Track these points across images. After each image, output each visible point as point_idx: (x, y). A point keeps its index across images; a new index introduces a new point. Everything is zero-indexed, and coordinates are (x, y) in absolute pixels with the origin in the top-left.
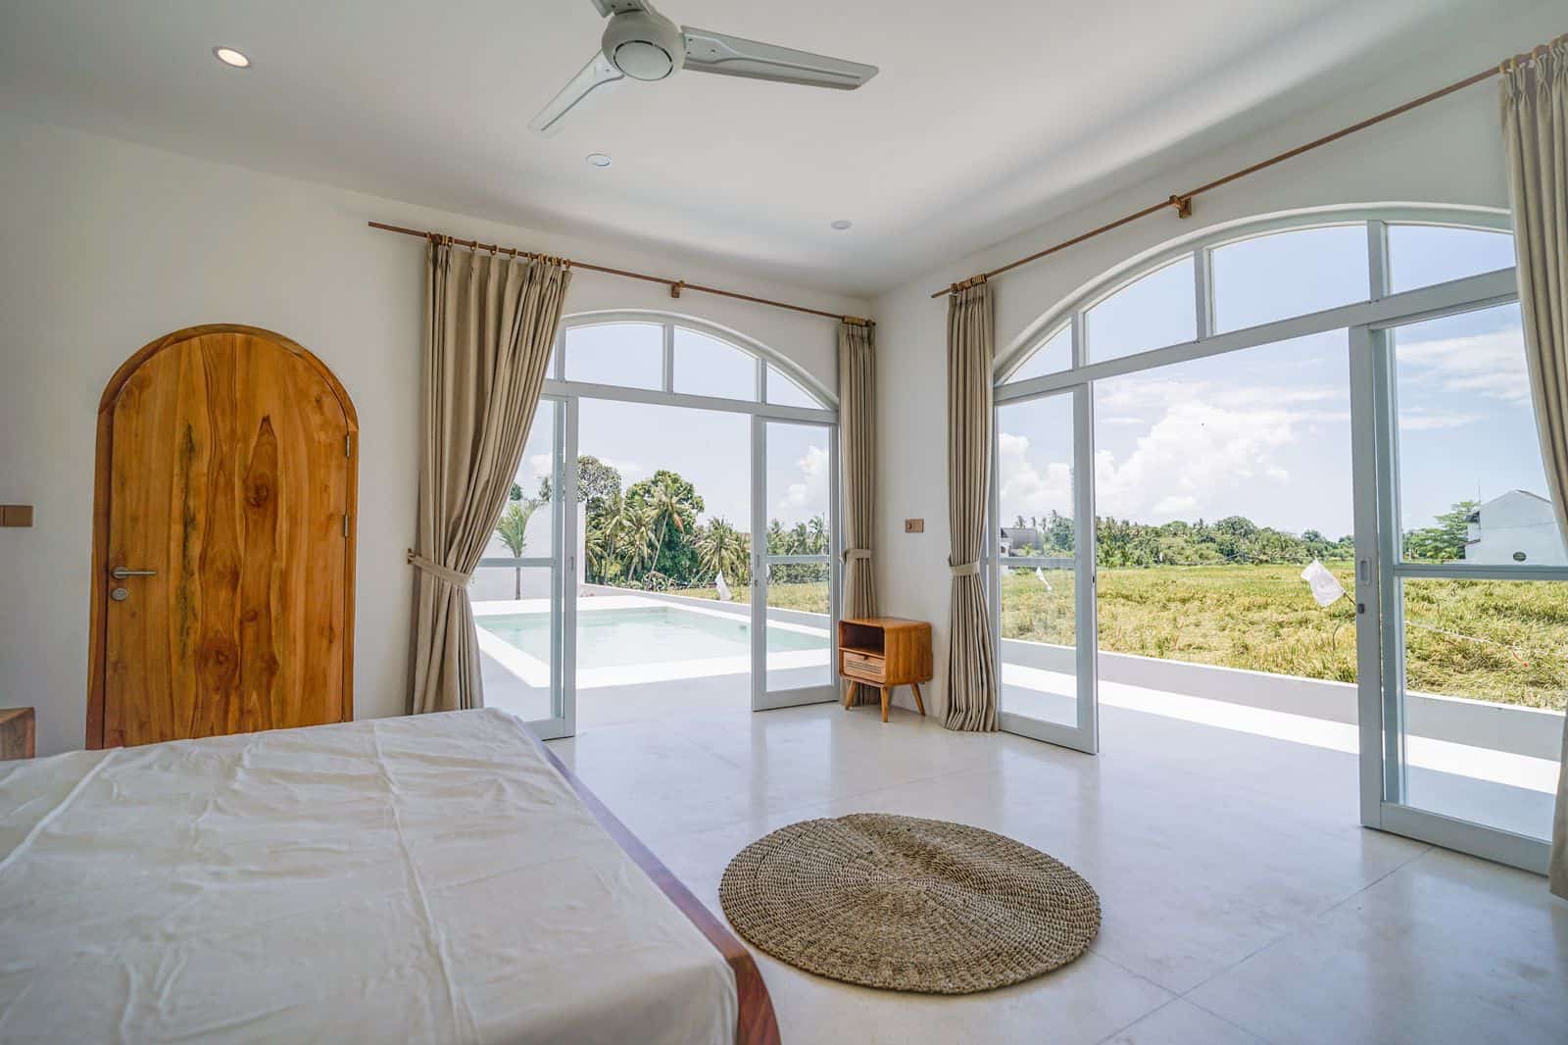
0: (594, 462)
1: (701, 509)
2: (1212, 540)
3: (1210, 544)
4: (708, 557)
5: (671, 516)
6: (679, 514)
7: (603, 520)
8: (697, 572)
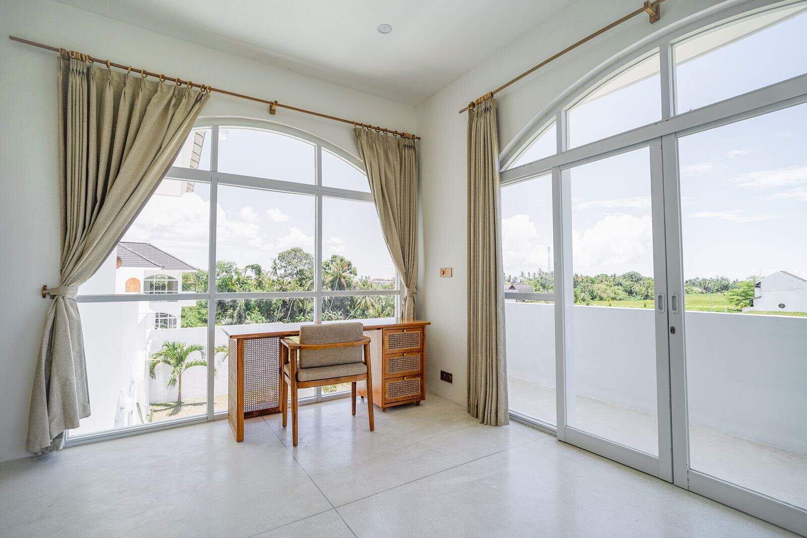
0: (301, 250)
1: (356, 274)
2: (621, 285)
3: (620, 287)
4: (359, 301)
5: (340, 279)
6: (344, 278)
7: (304, 282)
8: (354, 308)
